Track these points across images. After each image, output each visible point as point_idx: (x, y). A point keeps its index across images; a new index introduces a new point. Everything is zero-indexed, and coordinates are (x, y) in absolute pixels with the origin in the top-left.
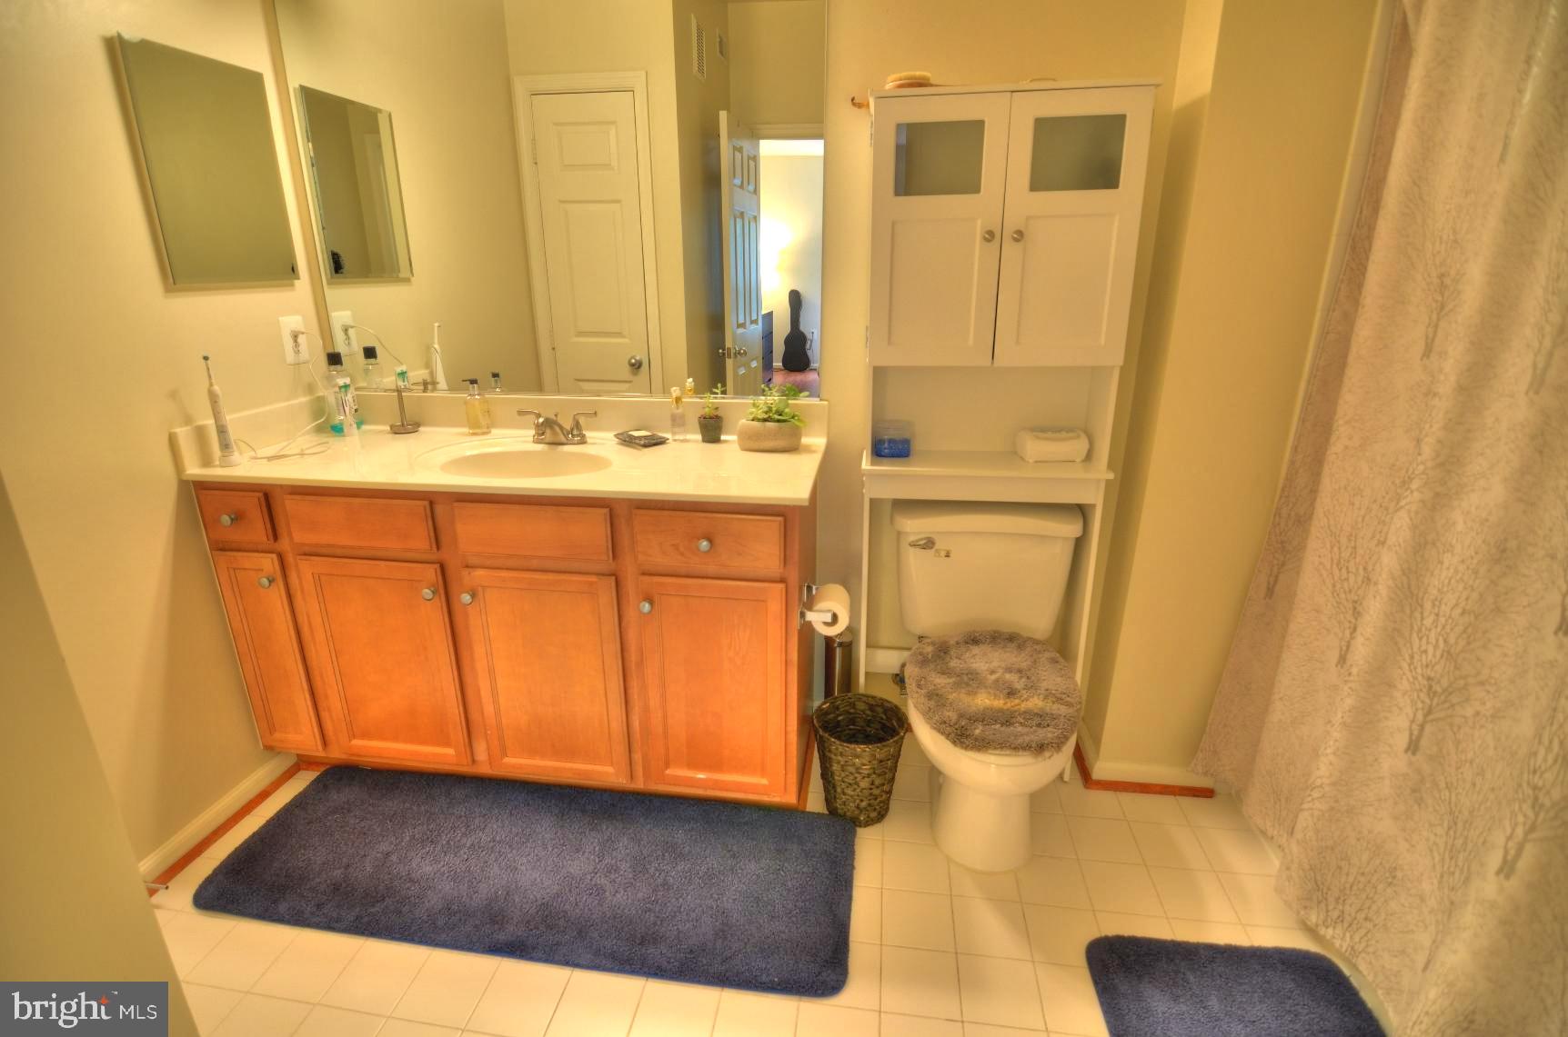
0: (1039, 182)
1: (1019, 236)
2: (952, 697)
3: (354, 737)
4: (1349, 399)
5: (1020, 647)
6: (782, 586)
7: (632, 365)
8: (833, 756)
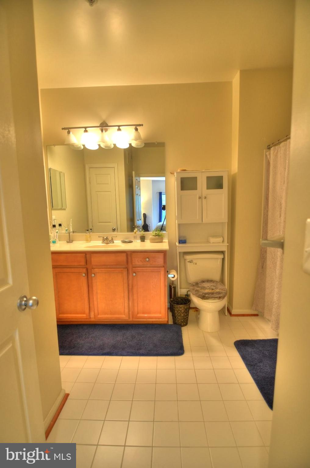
0: (208, 188)
1: (205, 198)
2: (200, 291)
3: (60, 314)
4: (269, 225)
5: (213, 282)
6: (164, 268)
7: (113, 229)
8: (175, 309)
